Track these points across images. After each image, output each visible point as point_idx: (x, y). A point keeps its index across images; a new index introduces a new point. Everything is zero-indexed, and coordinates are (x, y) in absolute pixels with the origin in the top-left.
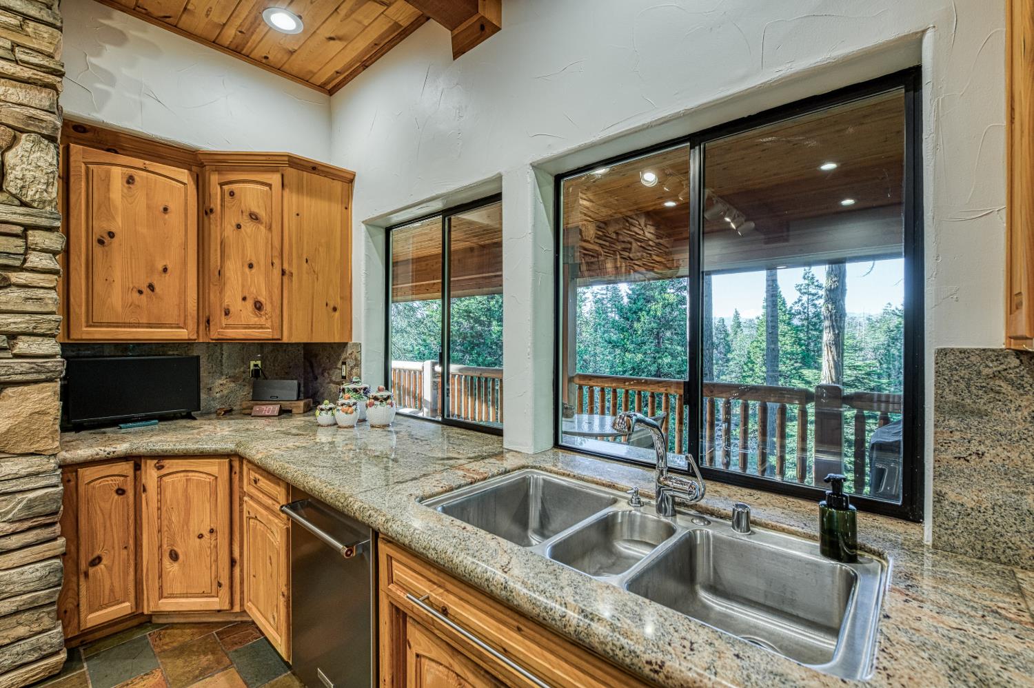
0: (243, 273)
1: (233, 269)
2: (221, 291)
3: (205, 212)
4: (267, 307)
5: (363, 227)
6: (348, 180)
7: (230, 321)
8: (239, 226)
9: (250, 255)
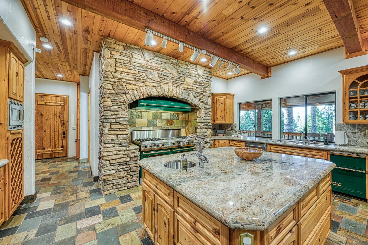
0: (220, 113)
1: (219, 112)
2: (217, 115)
3: (214, 103)
4: (224, 118)
5: (237, 104)
6: (233, 95)
7: (218, 120)
8: (219, 105)
9: (221, 110)
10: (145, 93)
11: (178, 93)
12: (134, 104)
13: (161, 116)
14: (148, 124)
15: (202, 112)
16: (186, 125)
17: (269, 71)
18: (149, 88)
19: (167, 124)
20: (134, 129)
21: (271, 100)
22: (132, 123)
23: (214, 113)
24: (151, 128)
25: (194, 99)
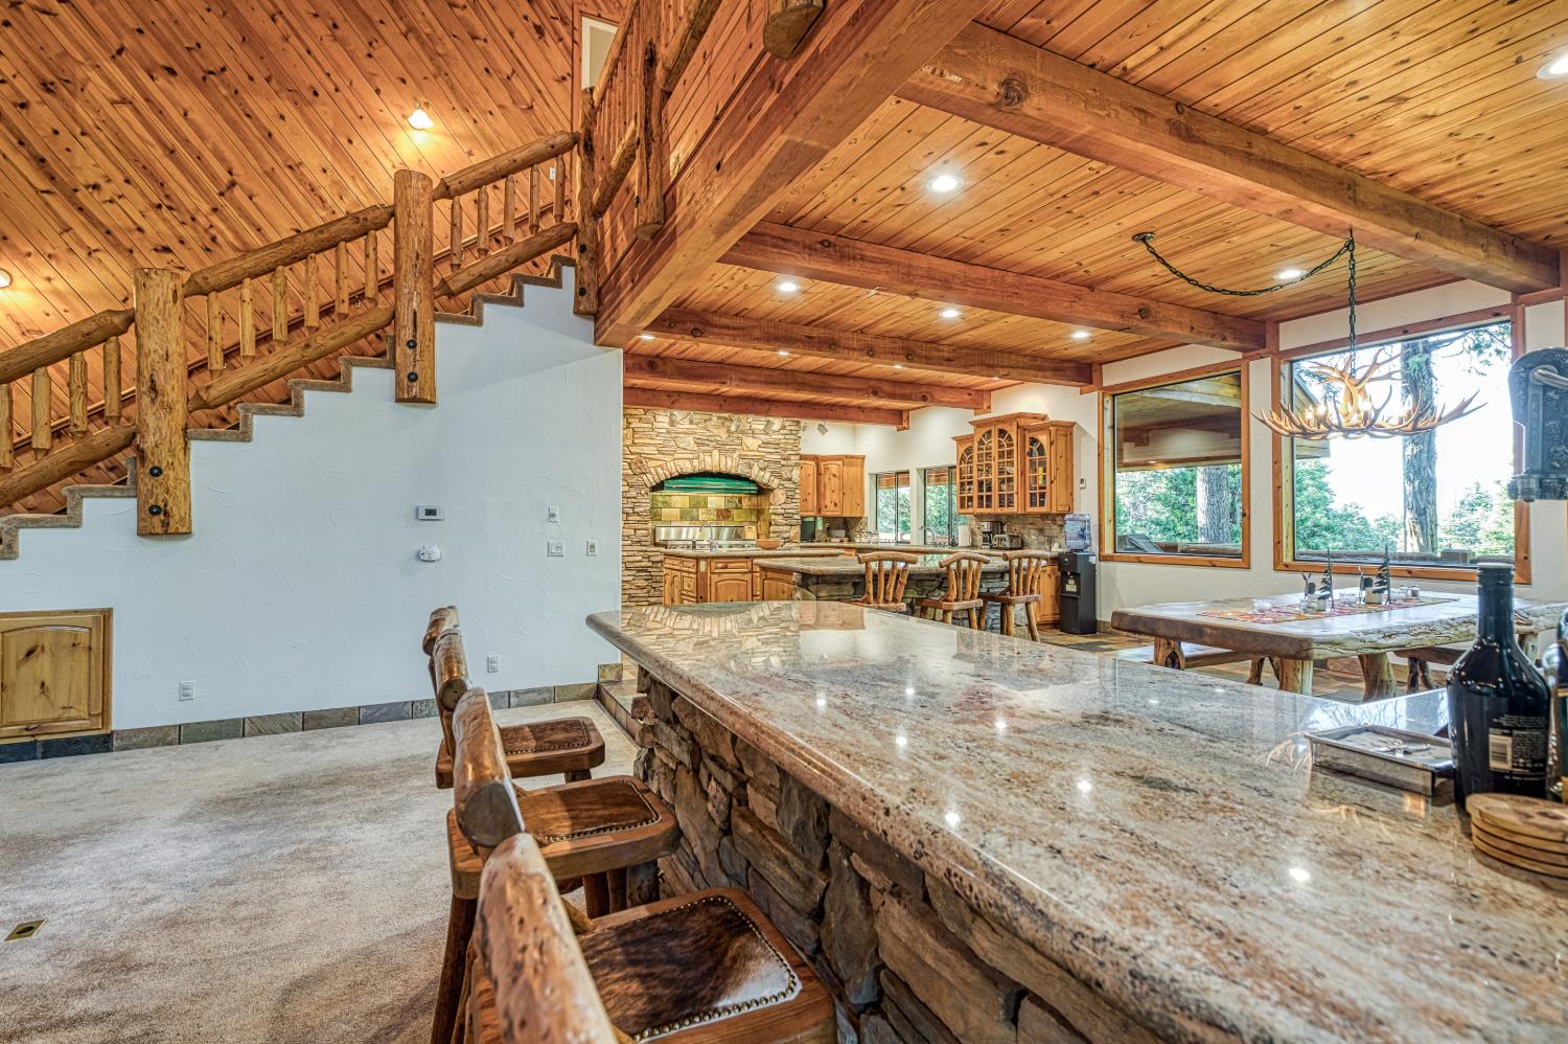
0: (831, 494)
1: (828, 493)
2: (824, 500)
3: (819, 474)
4: (839, 505)
5: (870, 476)
6: (863, 458)
7: (827, 510)
8: (829, 478)
9: (833, 488)
10: (674, 470)
11: (729, 464)
12: (659, 486)
13: (706, 503)
14: (682, 518)
15: (779, 496)
16: (758, 519)
17: (905, 417)
18: (680, 463)
19: (718, 516)
20: (659, 524)
21: (908, 472)
22: (655, 515)
23: (820, 495)
24: (687, 523)
25: (762, 473)
